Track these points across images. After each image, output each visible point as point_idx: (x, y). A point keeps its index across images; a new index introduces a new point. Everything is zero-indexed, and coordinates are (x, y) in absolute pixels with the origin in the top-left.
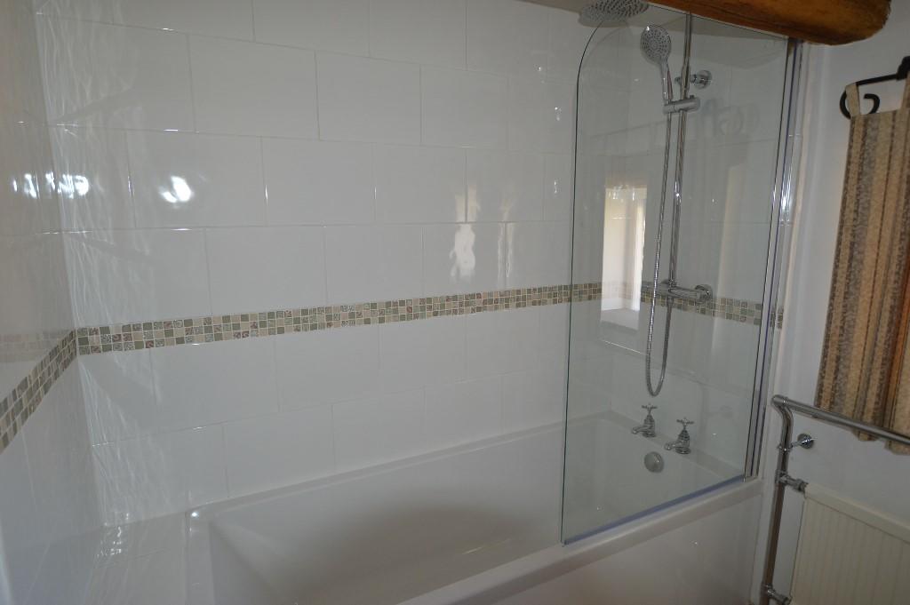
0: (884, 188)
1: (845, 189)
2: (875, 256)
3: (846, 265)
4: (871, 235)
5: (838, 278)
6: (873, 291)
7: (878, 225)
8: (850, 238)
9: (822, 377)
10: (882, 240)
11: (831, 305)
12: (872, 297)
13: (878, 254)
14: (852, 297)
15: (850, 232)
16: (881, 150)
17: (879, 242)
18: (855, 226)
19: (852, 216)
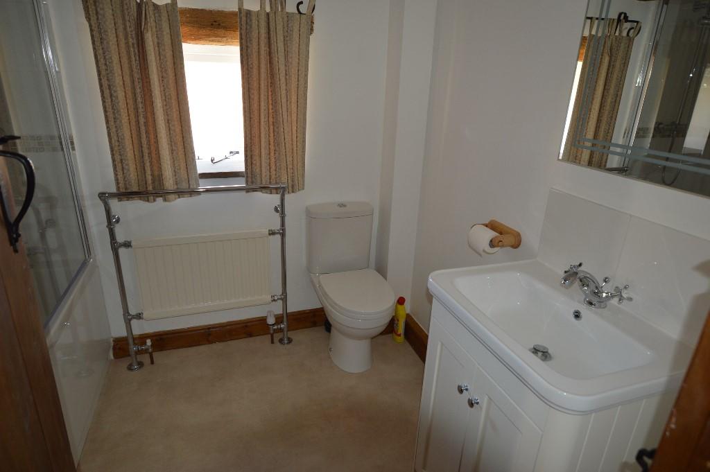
0: (117, 50)
1: (94, 49)
2: (124, 94)
3: (110, 100)
4: (118, 80)
5: (107, 109)
6: (129, 115)
7: (120, 73)
8: (106, 82)
9: (116, 175)
10: (126, 83)
11: (108, 127)
12: (129, 119)
13: (125, 92)
14: (118, 121)
15: (106, 78)
16: (109, 25)
17: (124, 84)
18: (108, 74)
19: (104, 67)
